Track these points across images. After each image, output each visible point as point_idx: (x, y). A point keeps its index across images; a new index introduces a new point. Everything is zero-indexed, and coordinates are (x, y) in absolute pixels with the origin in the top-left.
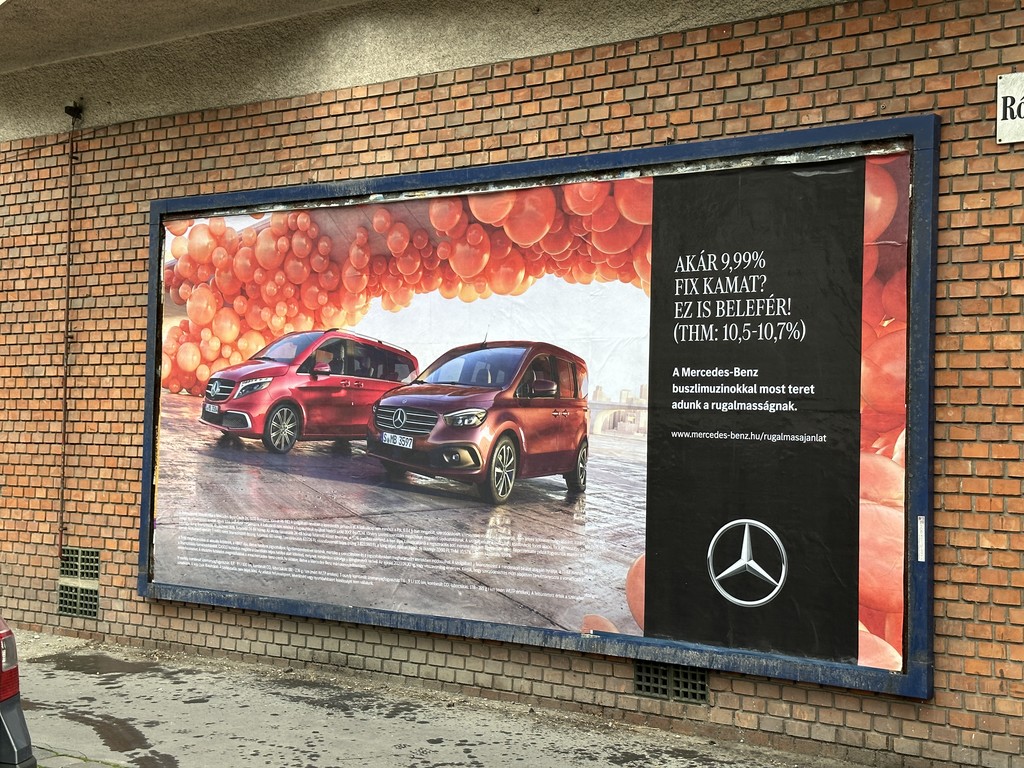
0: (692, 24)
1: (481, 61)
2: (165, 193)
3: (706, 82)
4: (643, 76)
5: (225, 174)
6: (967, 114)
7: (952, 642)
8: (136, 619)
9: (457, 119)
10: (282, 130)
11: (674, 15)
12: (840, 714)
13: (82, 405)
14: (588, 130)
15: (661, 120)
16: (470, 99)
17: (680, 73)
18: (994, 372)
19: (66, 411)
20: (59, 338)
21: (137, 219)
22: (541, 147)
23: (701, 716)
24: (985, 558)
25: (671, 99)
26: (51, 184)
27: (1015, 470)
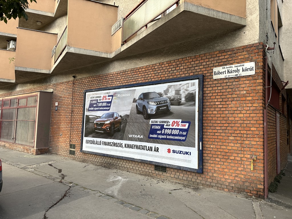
0: (165, 61)
1: (133, 68)
2: (86, 89)
3: (166, 70)
4: (157, 69)
5: (95, 86)
6: (208, 74)
7: (206, 163)
8: (80, 155)
9: (129, 77)
10: (103, 79)
11: (162, 60)
12: (188, 175)
13: (74, 122)
14: (148, 78)
15: (159, 76)
16: (131, 74)
17: (162, 69)
18: (213, 117)
19: (71, 123)
20: (71, 111)
21: (82, 93)
22: (141, 81)
23: (165, 175)
24: (211, 149)
25: (161, 73)
26: (70, 88)
27: (216, 134)
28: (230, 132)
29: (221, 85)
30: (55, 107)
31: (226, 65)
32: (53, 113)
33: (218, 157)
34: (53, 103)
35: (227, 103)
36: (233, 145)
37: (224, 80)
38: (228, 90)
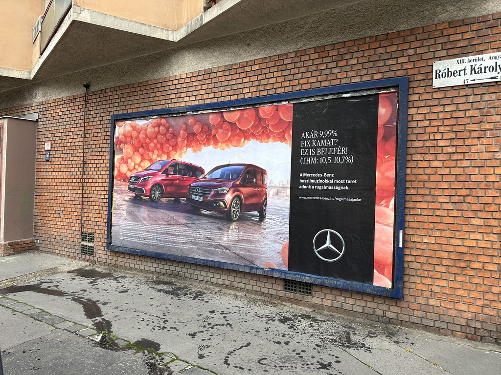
0: (308, 47)
1: (228, 63)
2: (116, 113)
3: (314, 68)
4: (289, 66)
5: (136, 106)
6: (420, 77)
7: (411, 277)
8: (106, 257)
9: (219, 84)
10: (156, 90)
11: (300, 45)
12: (365, 302)
13: (88, 184)
14: (268, 87)
15: (296, 82)
16: (224, 77)
17: (304, 65)
18: (430, 175)
19: (83, 186)
20: (81, 162)
21: (107, 122)
22: (250, 94)
23: (310, 300)
24: (425, 246)
25: (300, 74)
26: (79, 111)
27: (438, 213)
28: (474, 207)
29: (452, 101)
30: (44, 153)
31: (466, 54)
32: (41, 167)
33: (441, 263)
34: (39, 143)
35: (468, 142)
36: (479, 236)
37: (460, 90)
38: (469, 114)
